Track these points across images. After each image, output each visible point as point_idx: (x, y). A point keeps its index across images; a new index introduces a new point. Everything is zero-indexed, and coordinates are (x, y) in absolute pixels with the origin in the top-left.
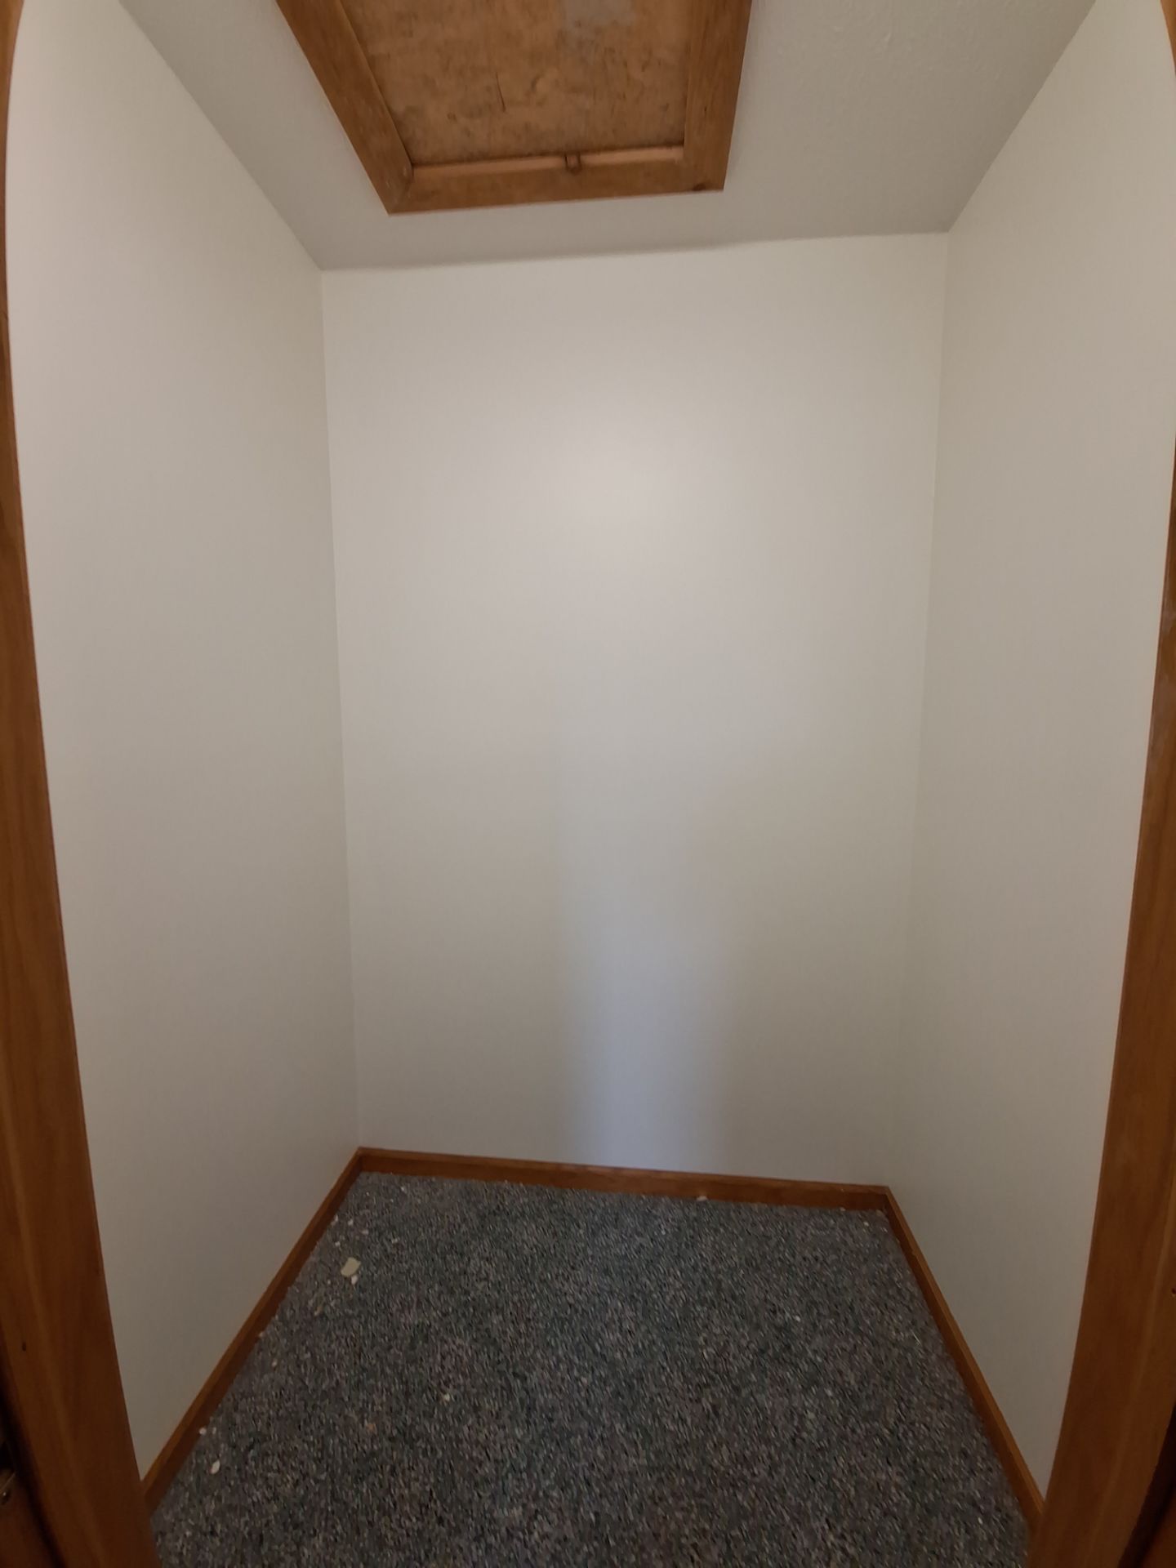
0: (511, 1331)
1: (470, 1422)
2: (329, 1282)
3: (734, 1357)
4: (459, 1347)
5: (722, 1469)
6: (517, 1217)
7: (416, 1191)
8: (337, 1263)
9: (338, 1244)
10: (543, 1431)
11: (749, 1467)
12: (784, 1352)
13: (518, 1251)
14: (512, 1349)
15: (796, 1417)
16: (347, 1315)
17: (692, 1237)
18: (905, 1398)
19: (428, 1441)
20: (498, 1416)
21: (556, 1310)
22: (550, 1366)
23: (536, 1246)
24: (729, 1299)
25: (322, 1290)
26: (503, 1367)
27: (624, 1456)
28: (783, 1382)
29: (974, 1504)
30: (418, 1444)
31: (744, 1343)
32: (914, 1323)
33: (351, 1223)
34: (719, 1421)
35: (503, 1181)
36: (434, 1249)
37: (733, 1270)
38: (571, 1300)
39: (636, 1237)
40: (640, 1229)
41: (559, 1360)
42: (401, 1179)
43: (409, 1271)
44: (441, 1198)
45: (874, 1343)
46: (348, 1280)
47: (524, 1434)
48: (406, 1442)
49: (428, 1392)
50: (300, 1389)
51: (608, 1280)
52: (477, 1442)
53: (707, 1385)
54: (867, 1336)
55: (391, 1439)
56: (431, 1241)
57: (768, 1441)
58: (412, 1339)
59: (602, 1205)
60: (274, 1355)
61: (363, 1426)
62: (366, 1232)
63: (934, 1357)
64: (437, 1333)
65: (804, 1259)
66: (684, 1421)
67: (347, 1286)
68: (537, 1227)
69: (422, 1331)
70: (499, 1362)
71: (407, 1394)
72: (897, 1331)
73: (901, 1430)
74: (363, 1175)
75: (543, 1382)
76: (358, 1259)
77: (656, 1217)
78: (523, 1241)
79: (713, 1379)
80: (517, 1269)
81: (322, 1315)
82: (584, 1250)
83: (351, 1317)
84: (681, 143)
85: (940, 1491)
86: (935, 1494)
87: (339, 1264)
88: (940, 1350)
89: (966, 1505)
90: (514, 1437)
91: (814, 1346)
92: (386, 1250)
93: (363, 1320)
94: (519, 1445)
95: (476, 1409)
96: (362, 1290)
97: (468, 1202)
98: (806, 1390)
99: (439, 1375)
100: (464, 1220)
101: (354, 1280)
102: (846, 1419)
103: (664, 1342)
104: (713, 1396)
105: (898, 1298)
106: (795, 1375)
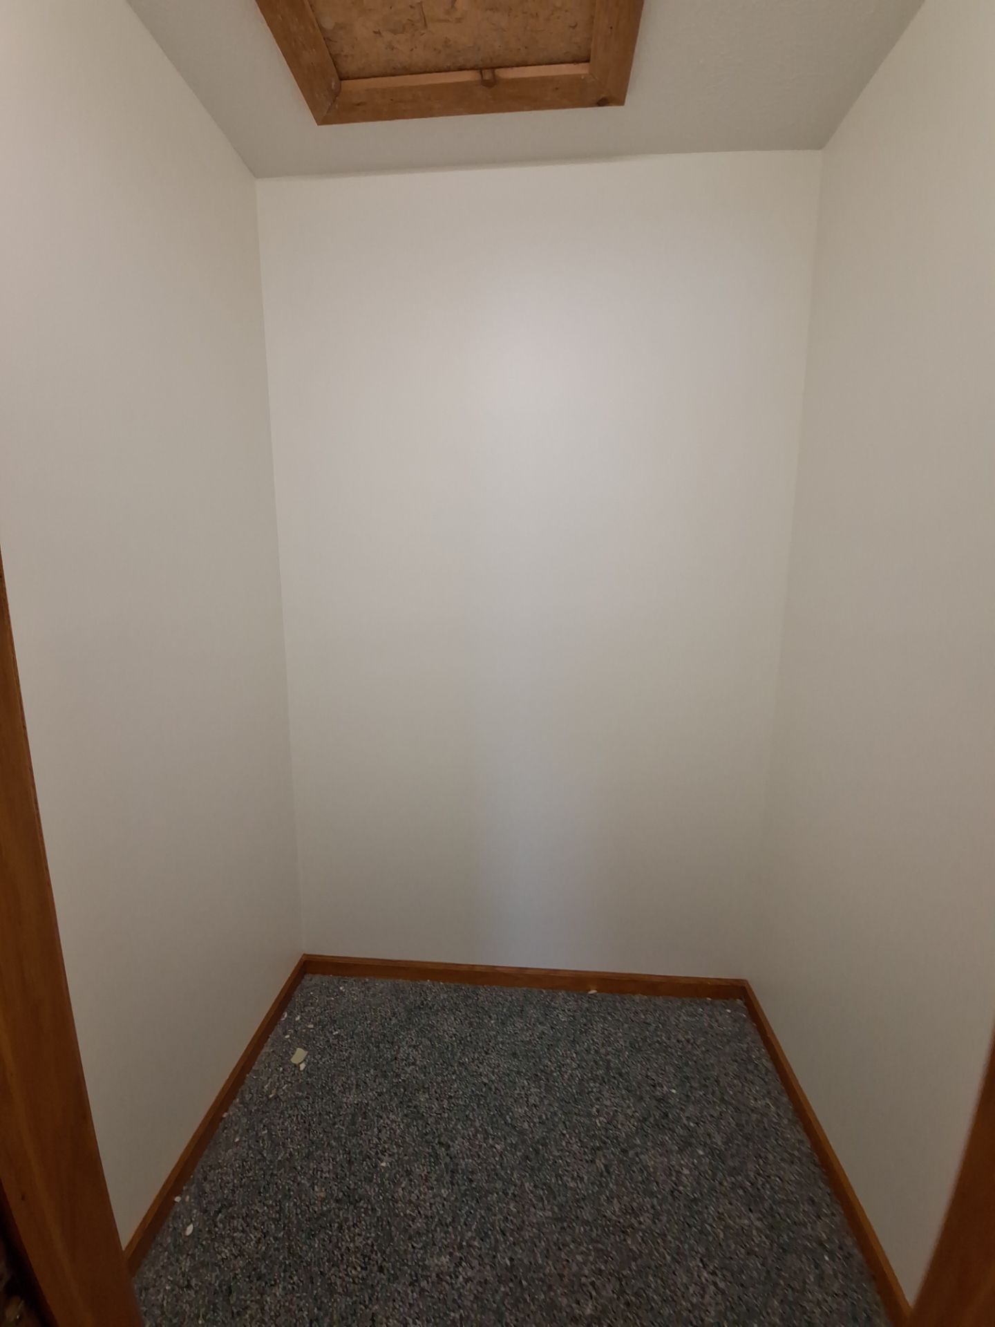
0: (436, 1106)
1: (403, 1185)
2: (281, 1069)
3: (622, 1125)
4: (393, 1121)
5: (614, 1218)
6: (438, 1010)
7: (353, 990)
8: (287, 1052)
9: (288, 1036)
10: (466, 1190)
11: (636, 1216)
12: (663, 1119)
13: (440, 1039)
14: (437, 1122)
15: (674, 1174)
16: (297, 1097)
17: (585, 1025)
18: (762, 1155)
19: (369, 1201)
20: (426, 1180)
21: (474, 1089)
22: (469, 1135)
23: (455, 1035)
24: (617, 1076)
25: (276, 1076)
26: (429, 1137)
27: (532, 1209)
28: (663, 1144)
29: (821, 1244)
30: (361, 1204)
31: (629, 1112)
32: (769, 1093)
33: (298, 1018)
34: (611, 1178)
35: (426, 980)
36: (369, 1038)
37: (619, 1052)
38: (486, 1081)
39: (539, 1026)
40: (542, 1019)
41: (477, 1131)
42: (339, 981)
43: (348, 1058)
44: (374, 995)
45: (737, 1109)
46: (296, 1066)
47: (449, 1193)
48: (351, 1203)
49: (368, 1160)
50: (259, 1160)
51: (515, 1063)
52: (410, 1202)
53: (599, 1148)
54: (731, 1104)
55: (337, 1201)
56: (366, 1033)
57: (652, 1194)
58: (354, 1115)
59: (510, 999)
60: (237, 1132)
61: (313, 1190)
62: (311, 1026)
63: (785, 1121)
64: (374, 1110)
65: (678, 1041)
66: (582, 1179)
67: (296, 1072)
68: (455, 1019)
69: (361, 1109)
70: (426, 1134)
71: (350, 1162)
72: (756, 1100)
73: (760, 1183)
74: (307, 977)
75: (464, 1150)
76: (304, 1048)
77: (555, 1008)
78: (444, 1031)
79: (605, 1143)
80: (440, 1054)
81: (276, 1097)
82: (495, 1037)
83: (301, 1098)
84: (588, 61)
85: (793, 1232)
86: (788, 1236)
87: (289, 1054)
88: (790, 1115)
89: (814, 1244)
90: (441, 1196)
91: (687, 1114)
92: (328, 1041)
93: (311, 1101)
94: (445, 1203)
95: (409, 1173)
96: (310, 1075)
97: (397, 999)
98: (681, 1151)
99: (376, 1145)
100: (394, 1014)
101: (302, 1066)
102: (714, 1175)
103: (565, 1113)
104: (605, 1156)
105: (756, 1072)
106: (672, 1138)
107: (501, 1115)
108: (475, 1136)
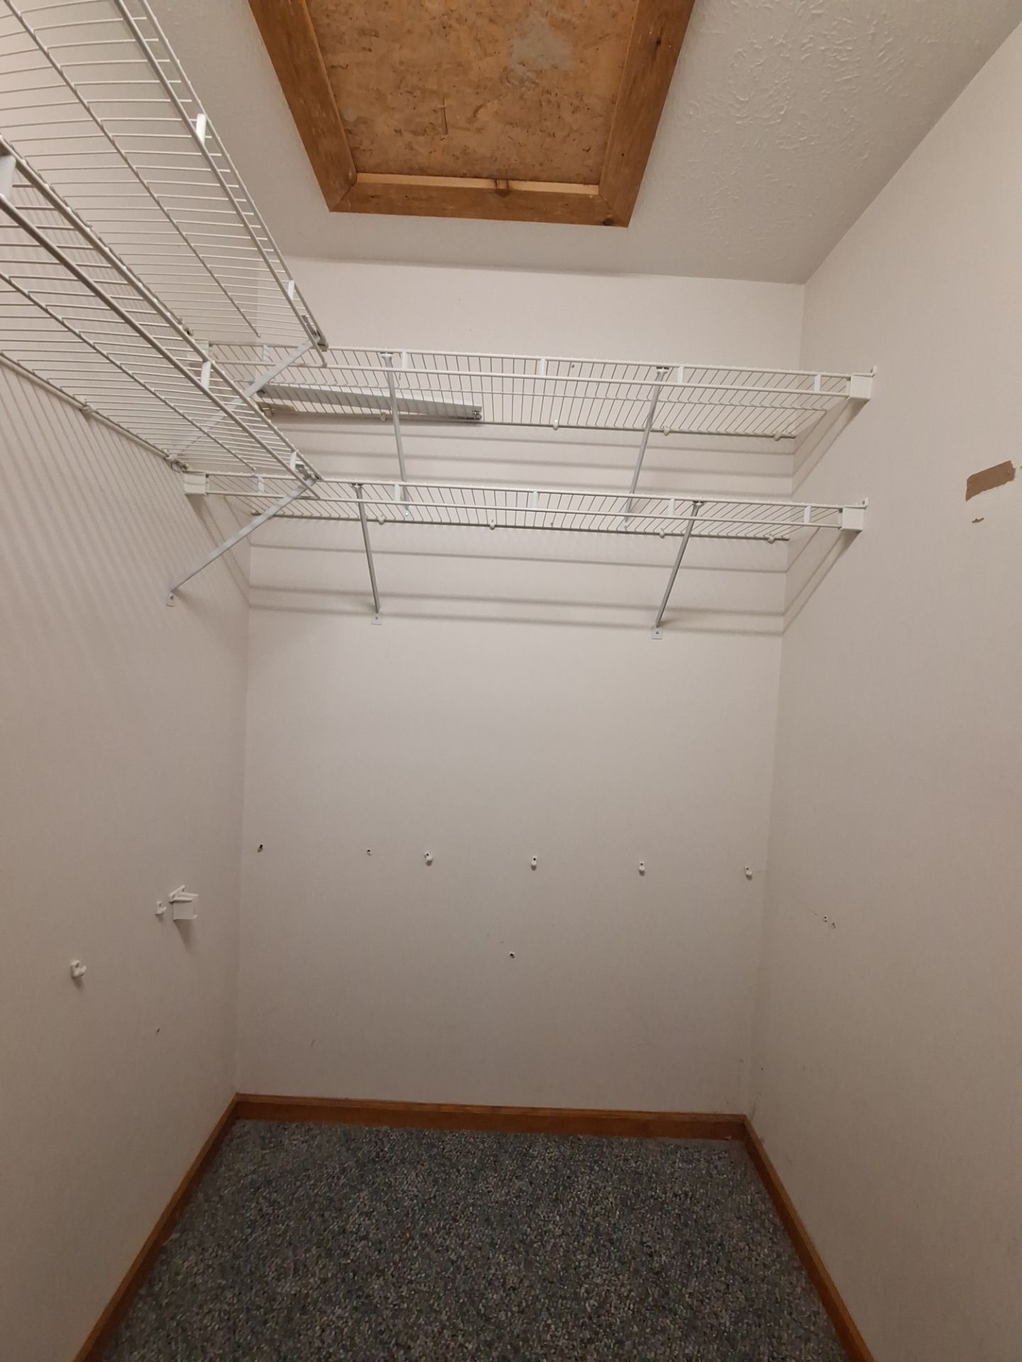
3: (616, 1308)
4: (339, 1317)
12: (663, 1297)
17: (569, 1177)
21: (439, 1270)
28: (664, 1330)
32: (779, 1256)
39: (516, 1181)
40: (518, 1172)
44: (320, 1146)
51: (489, 1231)
58: (290, 1310)
65: (675, 1195)
78: (404, 1192)
79: (596, 1333)
91: (690, 1290)
97: (347, 1150)
103: (548, 1297)
105: (763, 1231)
107: (473, 1302)
108: (440, 1333)
